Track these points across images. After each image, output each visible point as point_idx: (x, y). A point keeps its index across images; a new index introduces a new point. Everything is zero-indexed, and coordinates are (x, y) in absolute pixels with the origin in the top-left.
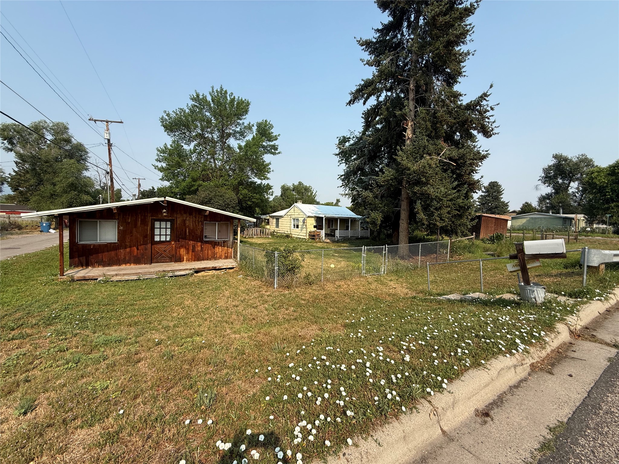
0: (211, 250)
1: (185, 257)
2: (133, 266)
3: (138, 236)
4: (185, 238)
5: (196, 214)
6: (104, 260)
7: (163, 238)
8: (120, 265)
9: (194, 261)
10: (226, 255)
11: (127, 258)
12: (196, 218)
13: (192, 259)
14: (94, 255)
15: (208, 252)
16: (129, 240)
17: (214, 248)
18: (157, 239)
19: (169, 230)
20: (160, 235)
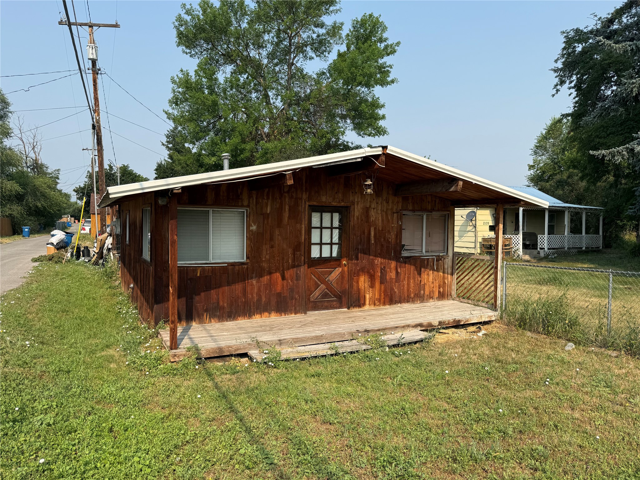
0: (414, 278)
1: (367, 296)
2: (274, 319)
3: (285, 246)
4: (367, 251)
5: (388, 194)
6: (221, 304)
7: (326, 253)
8: (250, 316)
9: (384, 304)
10: (441, 290)
11: (264, 299)
12: (388, 202)
13: (379, 300)
14: (203, 294)
15: (408, 284)
16: (267, 257)
17: (420, 274)
18: (315, 253)
19: (336, 233)
20: (321, 244)
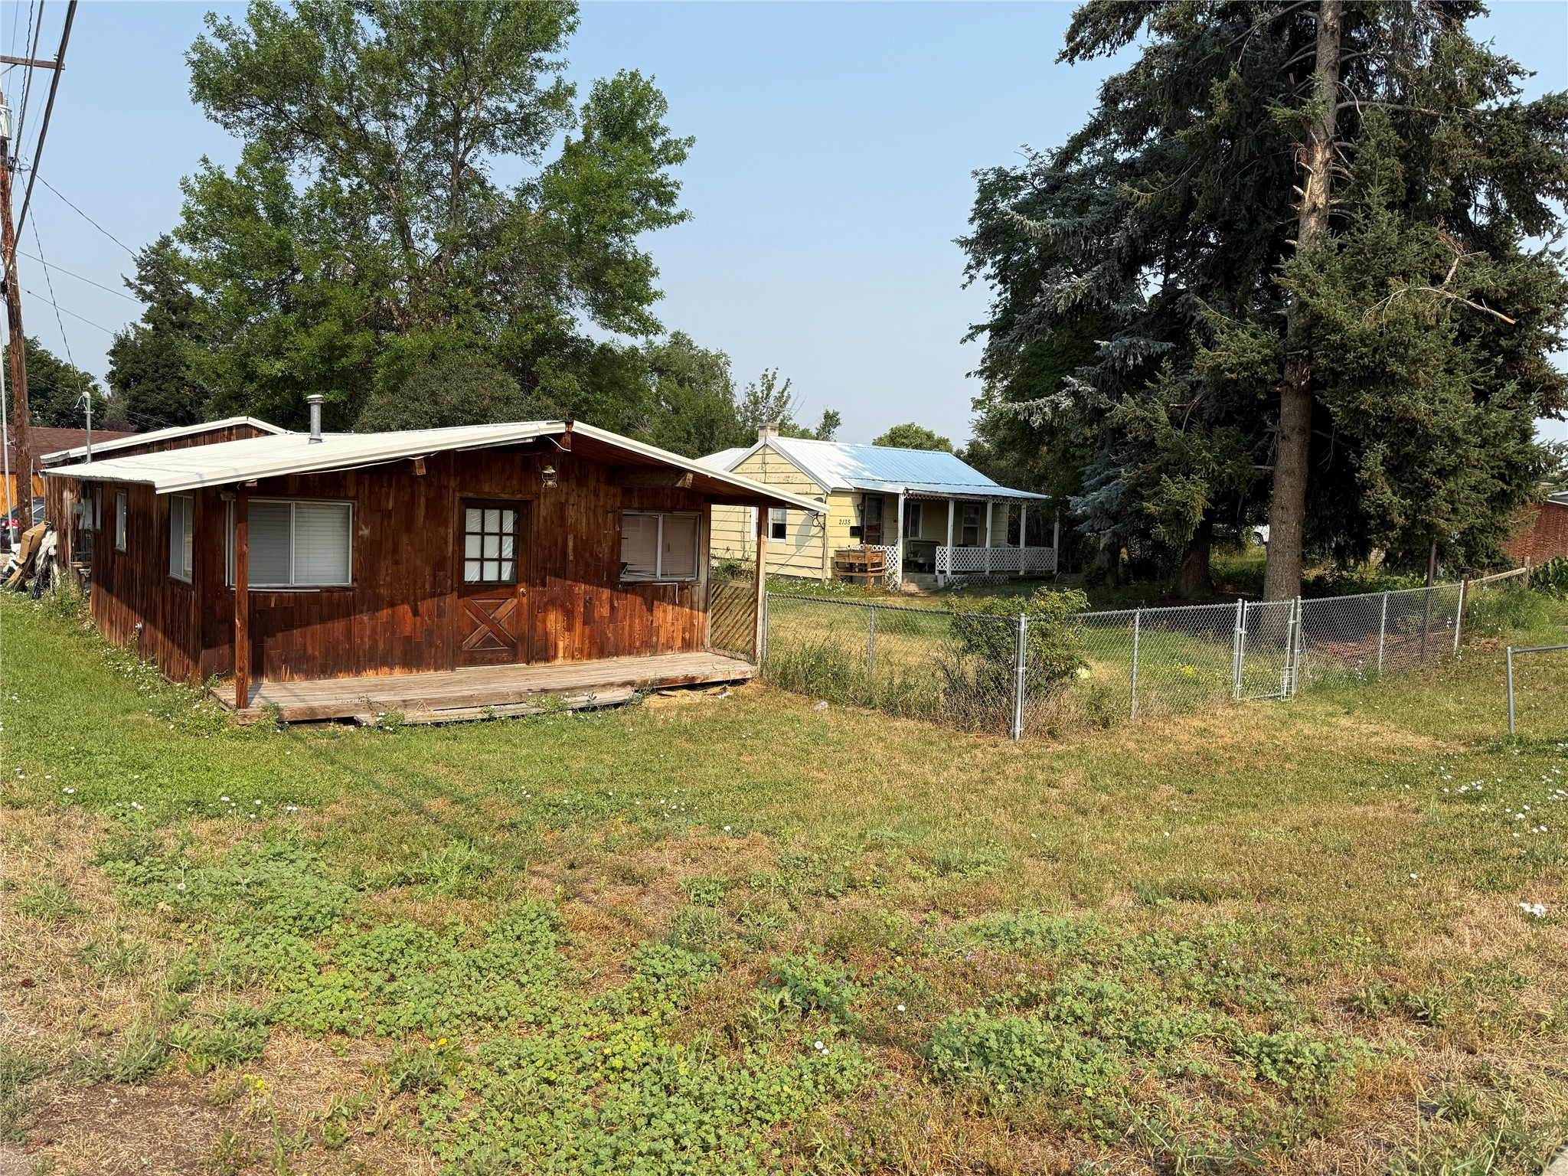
0: (641, 617)
1: (561, 644)
2: (399, 676)
3: (418, 562)
4: (561, 573)
5: (598, 481)
6: (310, 651)
7: (491, 574)
8: (358, 673)
9: (589, 657)
10: (687, 636)
11: (381, 646)
12: (597, 495)
13: (581, 651)
14: (279, 636)
15: (631, 626)
16: (388, 579)
17: (651, 610)
18: (471, 573)
19: (508, 544)
20: (482, 560)
